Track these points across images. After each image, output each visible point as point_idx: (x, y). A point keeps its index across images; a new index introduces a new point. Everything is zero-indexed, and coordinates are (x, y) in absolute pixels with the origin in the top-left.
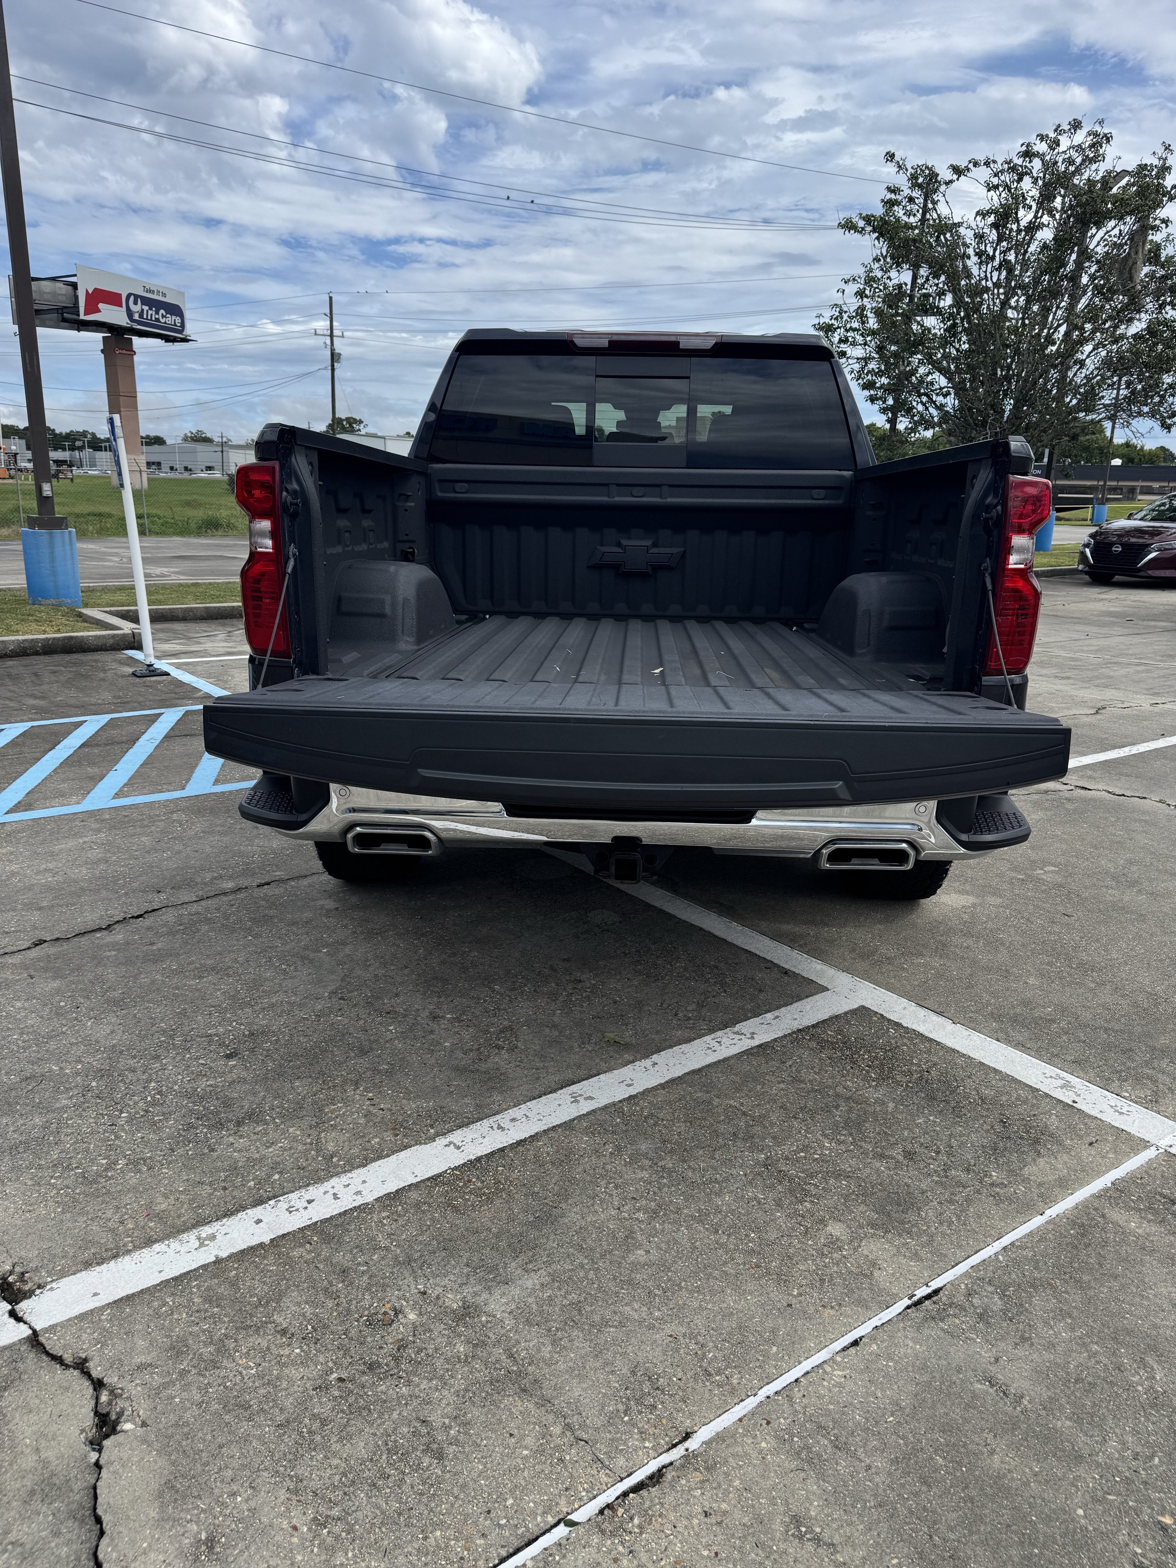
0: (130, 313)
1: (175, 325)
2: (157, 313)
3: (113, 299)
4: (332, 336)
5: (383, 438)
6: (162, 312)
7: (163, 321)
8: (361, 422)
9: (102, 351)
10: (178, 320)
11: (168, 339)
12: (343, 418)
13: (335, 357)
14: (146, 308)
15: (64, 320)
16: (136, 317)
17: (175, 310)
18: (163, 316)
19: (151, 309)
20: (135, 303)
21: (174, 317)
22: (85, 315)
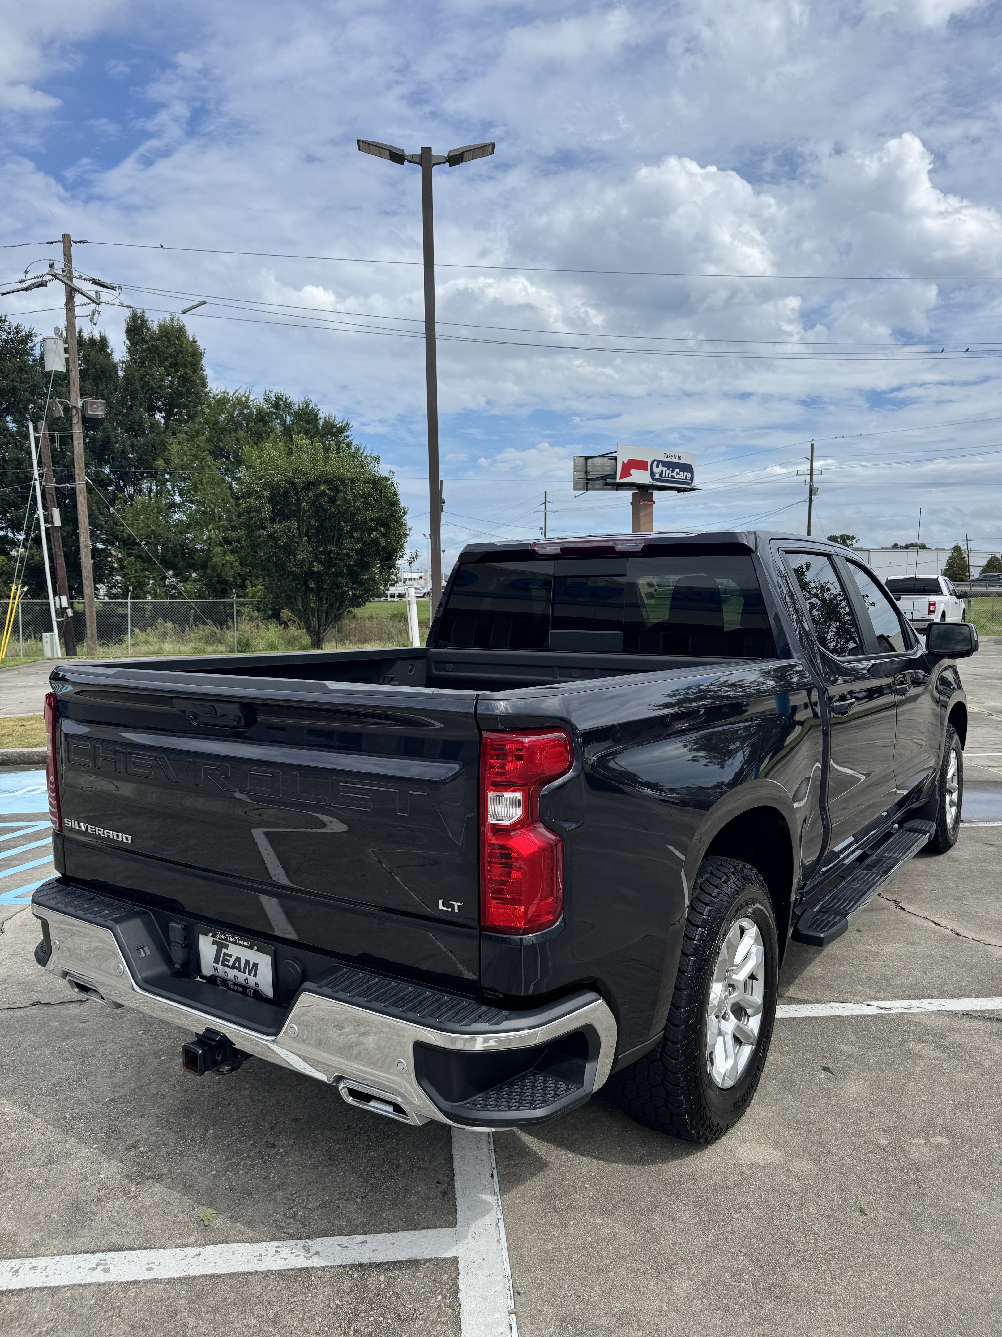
0: (652, 474)
1: (686, 479)
2: (673, 472)
3: (641, 465)
4: (811, 474)
5: (868, 550)
6: (677, 470)
7: (677, 477)
8: (853, 538)
9: (632, 504)
10: (689, 475)
11: (679, 490)
12: (838, 535)
13: (812, 491)
14: (665, 469)
15: (607, 484)
16: (657, 476)
17: (687, 468)
18: (677, 474)
19: (668, 469)
20: (657, 466)
21: (685, 473)
22: (621, 478)
